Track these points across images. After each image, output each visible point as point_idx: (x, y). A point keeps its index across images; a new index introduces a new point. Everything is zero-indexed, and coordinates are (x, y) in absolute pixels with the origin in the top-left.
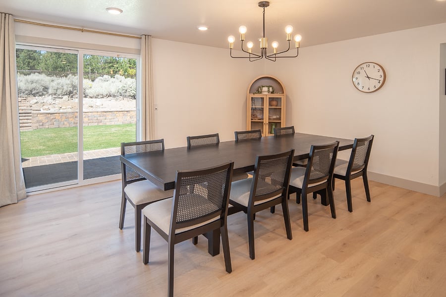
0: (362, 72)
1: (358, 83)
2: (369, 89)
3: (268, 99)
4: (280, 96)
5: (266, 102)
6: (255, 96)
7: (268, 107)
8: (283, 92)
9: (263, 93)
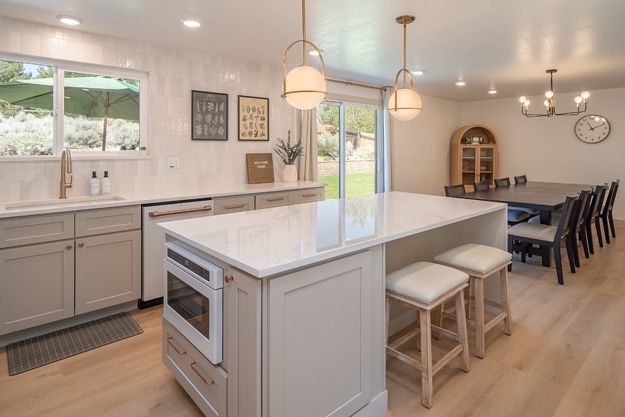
0: (585, 123)
1: (581, 135)
2: (592, 140)
3: (480, 149)
4: (491, 147)
5: (478, 153)
6: (468, 146)
7: (480, 158)
8: (494, 143)
9: (473, 144)
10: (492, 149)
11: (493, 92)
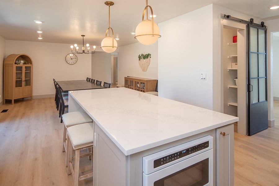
0: (69, 56)
1: (68, 61)
2: (72, 63)
3: (25, 67)
4: (30, 66)
5: (24, 69)
6: (18, 66)
7: (24, 72)
8: (31, 63)
9: (21, 64)
10: (30, 67)
11: (40, 38)
